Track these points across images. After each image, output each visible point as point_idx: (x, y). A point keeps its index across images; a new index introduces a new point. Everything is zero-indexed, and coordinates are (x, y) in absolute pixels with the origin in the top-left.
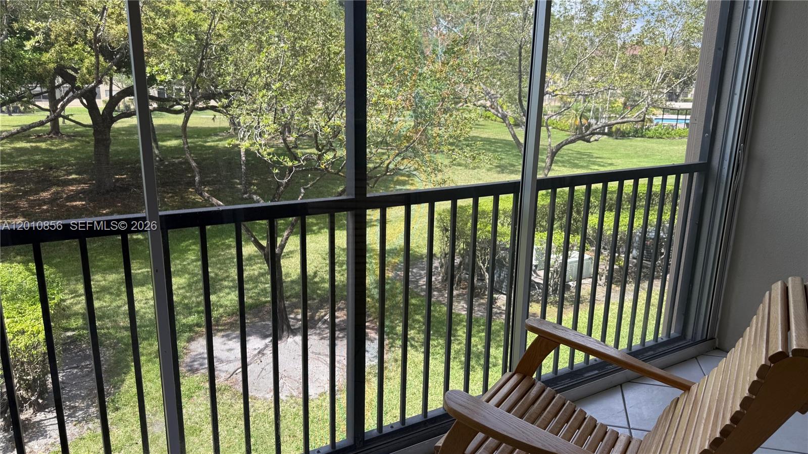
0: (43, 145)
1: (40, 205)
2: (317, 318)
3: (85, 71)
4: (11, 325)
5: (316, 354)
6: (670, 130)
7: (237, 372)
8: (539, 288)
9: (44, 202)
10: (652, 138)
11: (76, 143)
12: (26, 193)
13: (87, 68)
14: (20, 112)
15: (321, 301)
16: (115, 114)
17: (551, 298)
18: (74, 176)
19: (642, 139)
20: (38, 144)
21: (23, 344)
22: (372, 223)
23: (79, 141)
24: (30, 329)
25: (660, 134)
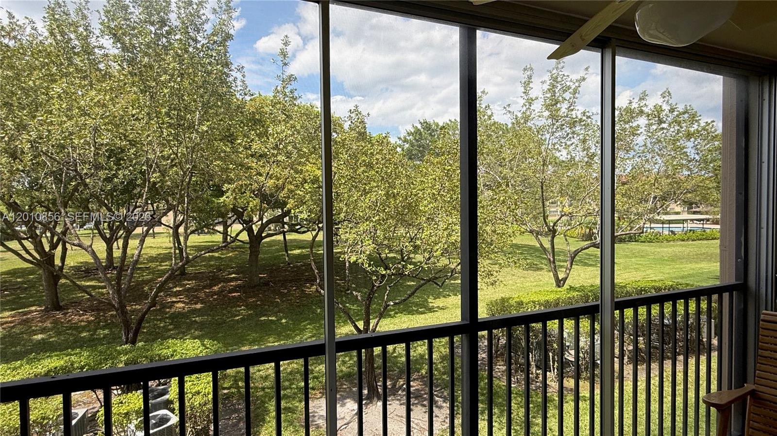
0: (216, 255)
1: (212, 296)
2: (397, 386)
3: (249, 209)
4: (191, 387)
5: (399, 416)
6: (658, 236)
7: (341, 429)
8: (573, 366)
9: (215, 293)
10: (644, 242)
11: (237, 253)
12: (205, 287)
13: (251, 208)
14: (205, 233)
15: (400, 371)
16: (263, 235)
17: (584, 375)
18: (233, 275)
19: (637, 243)
20: (213, 254)
21: (198, 402)
22: (435, 309)
23: (238, 251)
24: (204, 391)
25: (650, 239)
